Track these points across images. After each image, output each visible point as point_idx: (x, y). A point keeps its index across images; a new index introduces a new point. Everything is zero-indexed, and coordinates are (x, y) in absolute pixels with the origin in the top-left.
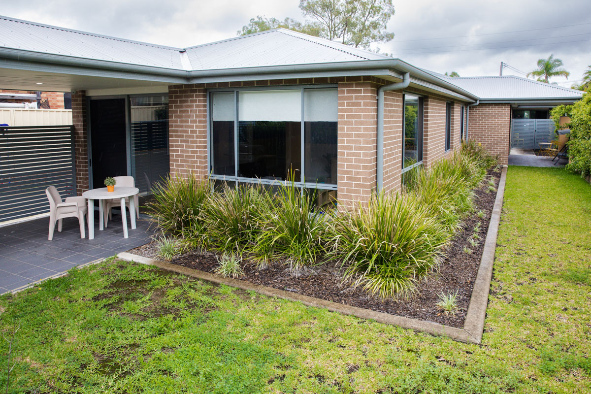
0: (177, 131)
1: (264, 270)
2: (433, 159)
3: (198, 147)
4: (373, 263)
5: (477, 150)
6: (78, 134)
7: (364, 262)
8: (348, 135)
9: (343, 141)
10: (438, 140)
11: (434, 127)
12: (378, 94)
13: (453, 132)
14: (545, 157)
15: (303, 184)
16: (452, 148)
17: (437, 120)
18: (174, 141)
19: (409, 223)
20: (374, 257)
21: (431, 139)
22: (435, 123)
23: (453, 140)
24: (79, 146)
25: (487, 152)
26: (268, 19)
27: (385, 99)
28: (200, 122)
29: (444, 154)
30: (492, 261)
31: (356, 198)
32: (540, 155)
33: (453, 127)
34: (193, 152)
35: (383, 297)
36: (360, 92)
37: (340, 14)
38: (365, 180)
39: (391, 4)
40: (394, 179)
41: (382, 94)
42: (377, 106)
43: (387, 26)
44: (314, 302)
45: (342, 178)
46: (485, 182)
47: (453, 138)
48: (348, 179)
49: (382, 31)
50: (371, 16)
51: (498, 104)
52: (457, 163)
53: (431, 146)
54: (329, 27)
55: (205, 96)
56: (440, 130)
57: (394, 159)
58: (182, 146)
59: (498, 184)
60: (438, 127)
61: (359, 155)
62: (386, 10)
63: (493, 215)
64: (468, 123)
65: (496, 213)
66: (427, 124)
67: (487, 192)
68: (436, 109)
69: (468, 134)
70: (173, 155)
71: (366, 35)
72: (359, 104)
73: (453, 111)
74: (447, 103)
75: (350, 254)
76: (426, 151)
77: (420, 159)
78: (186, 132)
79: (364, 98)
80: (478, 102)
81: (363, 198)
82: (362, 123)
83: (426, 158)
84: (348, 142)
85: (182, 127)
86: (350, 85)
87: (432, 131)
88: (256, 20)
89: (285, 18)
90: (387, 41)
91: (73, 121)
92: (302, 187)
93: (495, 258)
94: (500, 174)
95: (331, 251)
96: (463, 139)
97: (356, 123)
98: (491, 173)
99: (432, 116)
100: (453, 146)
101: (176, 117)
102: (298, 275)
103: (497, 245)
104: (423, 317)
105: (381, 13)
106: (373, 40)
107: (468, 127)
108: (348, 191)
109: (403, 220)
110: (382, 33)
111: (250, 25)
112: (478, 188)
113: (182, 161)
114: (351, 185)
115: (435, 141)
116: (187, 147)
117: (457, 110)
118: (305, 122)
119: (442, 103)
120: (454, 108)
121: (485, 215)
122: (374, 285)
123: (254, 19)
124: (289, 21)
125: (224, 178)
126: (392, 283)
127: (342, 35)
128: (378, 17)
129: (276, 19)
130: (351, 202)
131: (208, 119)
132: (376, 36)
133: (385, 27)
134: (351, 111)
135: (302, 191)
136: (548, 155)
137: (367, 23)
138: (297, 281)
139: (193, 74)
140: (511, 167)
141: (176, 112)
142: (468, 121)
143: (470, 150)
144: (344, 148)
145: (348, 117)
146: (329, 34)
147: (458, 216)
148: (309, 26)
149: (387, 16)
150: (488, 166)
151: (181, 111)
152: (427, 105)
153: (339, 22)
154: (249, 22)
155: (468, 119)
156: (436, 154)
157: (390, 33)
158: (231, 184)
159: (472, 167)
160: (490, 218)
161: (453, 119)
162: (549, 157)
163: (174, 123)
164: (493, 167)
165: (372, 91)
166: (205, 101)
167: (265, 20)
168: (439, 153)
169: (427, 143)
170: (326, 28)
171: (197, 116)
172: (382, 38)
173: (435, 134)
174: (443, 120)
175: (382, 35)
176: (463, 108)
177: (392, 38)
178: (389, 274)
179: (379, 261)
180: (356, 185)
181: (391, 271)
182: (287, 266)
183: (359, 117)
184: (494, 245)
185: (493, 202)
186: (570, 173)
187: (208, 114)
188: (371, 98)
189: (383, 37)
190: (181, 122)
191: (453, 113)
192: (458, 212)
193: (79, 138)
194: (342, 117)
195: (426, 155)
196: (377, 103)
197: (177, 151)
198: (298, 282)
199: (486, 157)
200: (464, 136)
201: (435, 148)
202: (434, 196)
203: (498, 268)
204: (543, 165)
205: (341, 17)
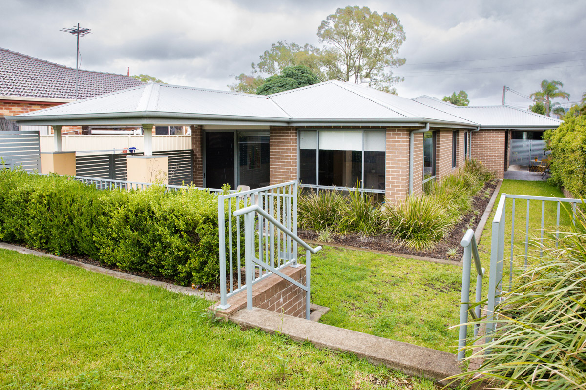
0: (276, 155)
1: (345, 239)
2: (443, 174)
3: (291, 166)
4: (411, 231)
5: (478, 167)
6: (196, 155)
7: (404, 233)
8: (392, 160)
9: (389, 164)
10: (446, 160)
11: (444, 151)
12: (410, 135)
13: (458, 153)
14: (536, 173)
15: (363, 190)
16: (458, 166)
17: (446, 146)
18: (273, 162)
19: (429, 212)
20: (411, 229)
21: (441, 160)
22: (444, 148)
23: (458, 160)
24: (196, 164)
25: (486, 168)
26: (288, 43)
27: (415, 137)
28: (293, 149)
29: (451, 170)
30: (480, 236)
31: (398, 197)
32: (533, 171)
33: (458, 149)
34: (287, 169)
35: (417, 249)
36: (400, 134)
37: (356, 39)
38: (403, 187)
39: (402, 31)
40: (418, 187)
41: (413, 135)
42: (410, 142)
43: (399, 51)
44: (379, 253)
45: (389, 186)
46: (482, 192)
47: (458, 158)
48: (392, 186)
49: (395, 56)
50: (384, 43)
51: (496, 130)
52: (461, 177)
53: (441, 165)
54: (346, 52)
55: (296, 133)
56: (448, 153)
57: (418, 174)
58: (280, 165)
59: (492, 194)
60: (446, 151)
61: (399, 172)
62: (398, 36)
63: (485, 213)
64: (471, 145)
65: (487, 212)
66: (439, 150)
67: (483, 198)
68: (445, 138)
69: (470, 154)
70: (272, 171)
71: (379, 60)
72: (400, 142)
73: (458, 137)
74: (453, 132)
75: (397, 228)
76: (438, 168)
77: (434, 174)
78: (283, 156)
79: (402, 138)
80: (479, 128)
81: (402, 198)
82: (401, 153)
83: (438, 174)
84: (392, 164)
85: (279, 152)
86: (394, 130)
87: (442, 154)
88: (277, 45)
89: (305, 44)
90: (400, 65)
91: (192, 146)
92: (362, 192)
93: (481, 236)
94: (496, 186)
95: (385, 227)
96: (467, 158)
97: (398, 153)
98: (488, 185)
99: (442, 144)
100: (458, 164)
101: (275, 146)
102: (366, 241)
103: (484, 229)
104: (439, 258)
105: (393, 40)
106: (387, 65)
107: (471, 148)
108: (392, 193)
109: (426, 209)
110: (394, 58)
111: (271, 50)
112: (477, 196)
113: (279, 175)
114: (394, 190)
115: (444, 161)
116: (282, 166)
117: (461, 136)
118: (364, 151)
119: (449, 133)
120: (458, 135)
121: (479, 213)
122: (411, 244)
123: (274, 44)
124: (309, 47)
125: (311, 186)
126: (421, 243)
127: (358, 59)
128: (390, 44)
129: (296, 44)
130: (395, 200)
131: (298, 148)
132: (389, 61)
133: (398, 52)
134: (394, 145)
135: (362, 194)
136: (539, 171)
137: (381, 49)
138: (366, 244)
139: (293, 120)
140: (506, 180)
141: (275, 142)
142: (471, 143)
143: (472, 167)
144: (390, 167)
145: (393, 149)
146: (346, 59)
147: (460, 212)
148: (326, 51)
149: (399, 42)
150: (487, 180)
151: (279, 142)
152: (439, 136)
153: (354, 48)
154: (271, 48)
155: (471, 142)
156: (445, 171)
157: (402, 58)
158: (315, 189)
159: (472, 179)
160: (482, 215)
161: (458, 143)
162: (540, 173)
163: (274, 150)
164: (491, 181)
165: (407, 134)
166: (296, 136)
167: (285, 45)
168: (447, 169)
169: (438, 163)
170: (342, 54)
171: (290, 146)
172: (394, 63)
173: (444, 156)
174: (450, 145)
175: (394, 60)
176: (466, 133)
177: (404, 63)
178: (420, 238)
179: (413, 231)
180: (397, 190)
181: (421, 237)
182: (359, 237)
183: (399, 149)
184: (482, 229)
185: (486, 205)
186: (550, 186)
187: (298, 144)
188: (407, 138)
189: (396, 62)
190: (279, 149)
191: (458, 139)
192: (460, 209)
193: (197, 158)
194: (389, 149)
195: (438, 171)
196: (410, 141)
197: (276, 168)
198: (368, 245)
199: (485, 173)
200: (467, 156)
201: (444, 166)
202: (444, 199)
203: (482, 240)
204: (532, 179)
205: (357, 42)
